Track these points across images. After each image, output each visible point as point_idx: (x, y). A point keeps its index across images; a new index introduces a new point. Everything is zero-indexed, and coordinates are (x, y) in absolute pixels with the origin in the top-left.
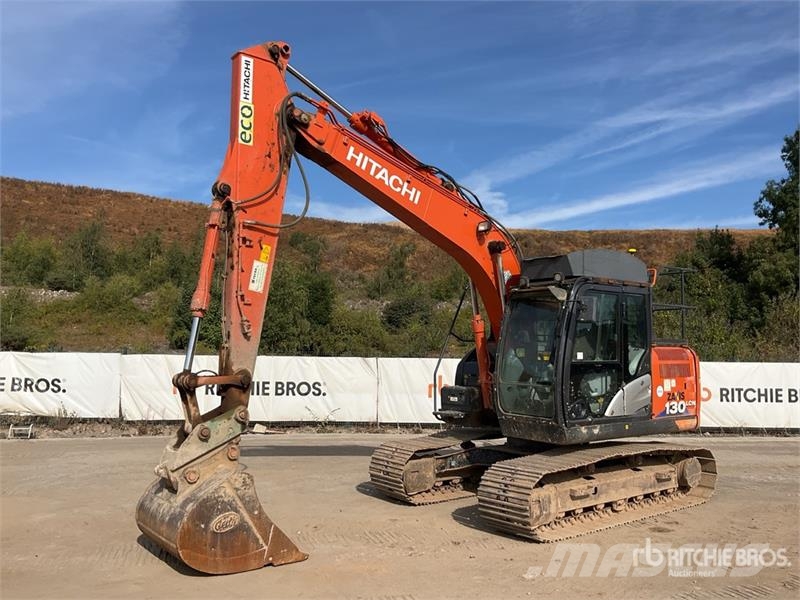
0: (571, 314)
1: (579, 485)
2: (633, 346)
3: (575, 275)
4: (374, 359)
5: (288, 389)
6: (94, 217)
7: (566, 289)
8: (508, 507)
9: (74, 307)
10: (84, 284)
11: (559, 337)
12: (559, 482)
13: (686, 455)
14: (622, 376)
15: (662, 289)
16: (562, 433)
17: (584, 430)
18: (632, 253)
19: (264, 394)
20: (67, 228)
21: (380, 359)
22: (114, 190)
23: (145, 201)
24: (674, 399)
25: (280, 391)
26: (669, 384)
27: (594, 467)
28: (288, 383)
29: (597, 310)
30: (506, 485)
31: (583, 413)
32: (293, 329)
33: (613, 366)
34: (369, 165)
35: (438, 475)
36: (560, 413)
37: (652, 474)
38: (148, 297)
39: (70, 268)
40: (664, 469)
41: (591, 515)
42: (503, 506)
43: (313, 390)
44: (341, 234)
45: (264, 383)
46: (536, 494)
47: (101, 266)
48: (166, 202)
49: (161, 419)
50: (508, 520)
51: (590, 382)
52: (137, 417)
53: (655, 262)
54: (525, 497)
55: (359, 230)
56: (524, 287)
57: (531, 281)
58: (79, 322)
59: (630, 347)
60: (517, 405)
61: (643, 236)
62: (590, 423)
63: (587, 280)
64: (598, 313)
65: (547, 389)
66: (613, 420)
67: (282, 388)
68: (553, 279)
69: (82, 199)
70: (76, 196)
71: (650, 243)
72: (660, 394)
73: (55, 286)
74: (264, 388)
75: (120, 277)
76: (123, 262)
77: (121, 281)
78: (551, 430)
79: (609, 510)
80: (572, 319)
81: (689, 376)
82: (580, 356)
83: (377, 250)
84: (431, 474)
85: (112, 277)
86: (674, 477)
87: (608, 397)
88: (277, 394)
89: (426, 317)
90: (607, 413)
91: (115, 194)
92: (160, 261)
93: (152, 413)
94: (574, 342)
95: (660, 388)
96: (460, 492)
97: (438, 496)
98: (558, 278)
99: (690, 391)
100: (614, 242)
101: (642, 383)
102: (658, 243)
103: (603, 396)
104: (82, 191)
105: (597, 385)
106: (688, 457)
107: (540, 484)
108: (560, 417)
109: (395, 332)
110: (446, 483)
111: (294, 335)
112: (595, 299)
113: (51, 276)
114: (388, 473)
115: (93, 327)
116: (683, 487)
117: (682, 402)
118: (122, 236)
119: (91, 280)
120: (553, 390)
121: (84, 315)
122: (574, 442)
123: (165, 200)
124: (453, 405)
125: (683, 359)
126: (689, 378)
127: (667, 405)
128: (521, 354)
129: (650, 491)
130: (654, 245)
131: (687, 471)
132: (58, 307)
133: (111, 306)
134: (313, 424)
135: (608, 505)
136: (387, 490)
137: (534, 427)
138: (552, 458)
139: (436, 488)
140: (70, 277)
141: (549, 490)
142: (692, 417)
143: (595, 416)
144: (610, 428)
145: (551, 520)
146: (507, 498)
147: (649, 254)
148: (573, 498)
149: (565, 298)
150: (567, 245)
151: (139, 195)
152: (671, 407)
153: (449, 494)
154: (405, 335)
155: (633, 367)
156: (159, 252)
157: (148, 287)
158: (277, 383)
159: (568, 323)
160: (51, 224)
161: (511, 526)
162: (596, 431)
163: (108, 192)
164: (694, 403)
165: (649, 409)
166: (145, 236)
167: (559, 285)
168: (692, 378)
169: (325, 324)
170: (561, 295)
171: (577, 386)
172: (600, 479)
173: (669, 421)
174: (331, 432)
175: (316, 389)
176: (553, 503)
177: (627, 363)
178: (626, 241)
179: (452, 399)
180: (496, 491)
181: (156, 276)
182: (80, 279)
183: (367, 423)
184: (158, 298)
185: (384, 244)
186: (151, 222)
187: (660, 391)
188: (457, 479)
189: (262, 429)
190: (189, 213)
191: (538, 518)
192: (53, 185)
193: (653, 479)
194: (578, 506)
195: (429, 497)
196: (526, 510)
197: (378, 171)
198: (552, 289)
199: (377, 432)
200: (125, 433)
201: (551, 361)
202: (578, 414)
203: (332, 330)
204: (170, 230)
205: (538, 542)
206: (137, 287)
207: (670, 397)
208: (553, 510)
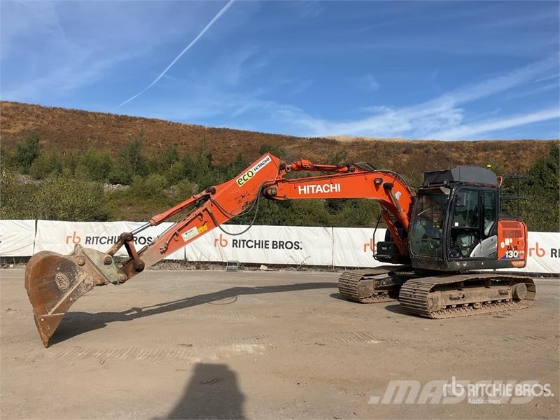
0: (452, 202)
1: (455, 293)
2: (488, 219)
3: (455, 180)
4: (331, 228)
5: (280, 245)
6: (133, 135)
7: (450, 188)
8: (416, 301)
9: (127, 195)
10: (132, 181)
11: (446, 214)
12: (444, 291)
13: (518, 281)
14: (480, 236)
15: (525, 183)
16: (446, 265)
17: (458, 264)
18: (489, 168)
19: (266, 248)
20: (117, 143)
21: (334, 228)
22: (145, 117)
23: (165, 125)
24: (511, 249)
25: (275, 246)
26: (508, 241)
27: (463, 284)
28: (280, 242)
29: (467, 200)
30: (415, 290)
31: (458, 255)
32: (267, 210)
33: (476, 230)
34: (311, 189)
35: (375, 289)
36: (445, 253)
37: (497, 290)
38: (173, 189)
39: (123, 170)
40: (504, 288)
41: (461, 309)
42: (413, 300)
43: (294, 246)
44: (295, 146)
45: (266, 241)
46: (430, 295)
47: (142, 169)
48: (178, 125)
49: (207, 260)
50: (416, 307)
51: (462, 239)
52: (195, 259)
53: (522, 164)
54: (425, 295)
55: (307, 143)
56: (426, 187)
57: (430, 184)
58: (131, 205)
59: (486, 221)
60: (421, 251)
61: (513, 145)
62: (461, 260)
63: (461, 183)
64: (467, 202)
65: (438, 242)
66: (474, 259)
67: (276, 245)
68: (442, 183)
69: (124, 124)
70: (121, 122)
71: (518, 150)
72: (503, 247)
73: (114, 182)
74: (266, 244)
75: (154, 176)
76: (155, 167)
77: (155, 179)
78: (440, 263)
79: (471, 308)
80: (453, 204)
81: (521, 237)
82: (457, 224)
83: (320, 156)
84: (372, 288)
85: (149, 176)
86: (510, 293)
87: (472, 248)
88: (273, 248)
89: (355, 203)
90: (471, 256)
91: (145, 120)
92: (179, 165)
93: (203, 257)
94: (453, 217)
95: (502, 243)
96: (387, 299)
97: (375, 300)
98: (445, 182)
99: (520, 245)
100: (492, 149)
101: (492, 240)
102: (524, 149)
103: (469, 247)
104: (124, 118)
105: (466, 241)
106: (519, 282)
107: (432, 290)
108: (445, 256)
109: (334, 213)
110: (380, 294)
111: (268, 214)
112: (465, 194)
113: (111, 175)
114: (349, 286)
115: (141, 208)
116: (516, 299)
117: (516, 251)
118: (151, 148)
119: (136, 178)
120: (442, 242)
121: (134, 200)
122: (452, 270)
123: (177, 124)
124: (384, 252)
125: (517, 227)
126: (520, 238)
127: (507, 253)
128: (424, 224)
129: (495, 299)
130: (522, 152)
131: (518, 290)
132: (116, 195)
133: (149, 194)
134: (295, 266)
135: (471, 305)
136: (348, 294)
137: (430, 262)
138: (440, 278)
139: (374, 296)
140: (122, 175)
141: (438, 294)
142: (522, 260)
143: (464, 257)
144: (473, 264)
145: (439, 309)
146: (415, 297)
147: (518, 158)
148: (451, 299)
149: (449, 193)
150: (457, 151)
151: (161, 121)
152: (509, 254)
153: (381, 299)
154: (341, 215)
155: (487, 231)
156: (177, 160)
157: (171, 182)
158: (273, 242)
159: (451, 207)
160: (106, 141)
161: (417, 311)
162: (465, 265)
163: (141, 118)
164: (523, 252)
165: (496, 254)
166: (166, 148)
167: (446, 186)
168: (523, 238)
169: (287, 208)
170: (447, 192)
171: (455, 240)
172: (465, 291)
173: (507, 261)
174: (305, 270)
175: (296, 246)
176: (440, 300)
177: (483, 230)
178: (501, 149)
179: (383, 248)
180: (409, 293)
181: (176, 175)
182: (129, 177)
183: (327, 266)
184: (179, 189)
185: (324, 152)
186: (170, 139)
187: (503, 245)
188: (386, 292)
189: (266, 268)
190: (193, 132)
191: (431, 307)
192: (106, 115)
193: (497, 293)
194: (454, 303)
195: (370, 300)
196: (425, 302)
197: (315, 188)
198: (442, 188)
199: (333, 272)
200: (188, 268)
201: (441, 228)
202: (455, 255)
203: (293, 211)
204: (182, 144)
205: (432, 319)
206: (166, 182)
207: (509, 248)
208: (440, 304)
